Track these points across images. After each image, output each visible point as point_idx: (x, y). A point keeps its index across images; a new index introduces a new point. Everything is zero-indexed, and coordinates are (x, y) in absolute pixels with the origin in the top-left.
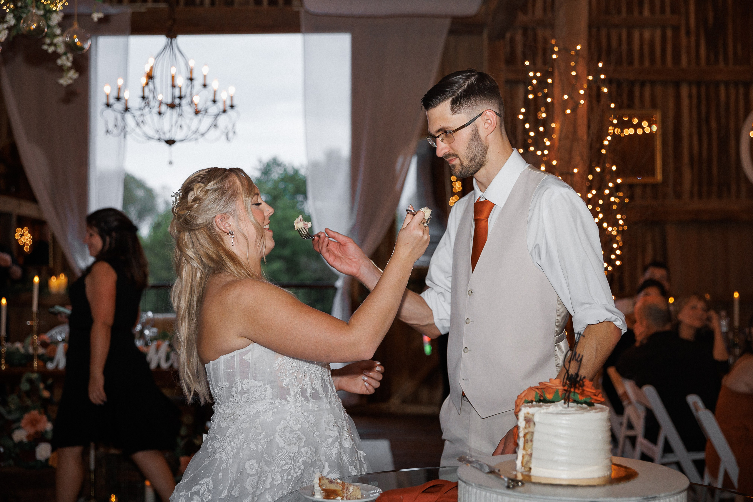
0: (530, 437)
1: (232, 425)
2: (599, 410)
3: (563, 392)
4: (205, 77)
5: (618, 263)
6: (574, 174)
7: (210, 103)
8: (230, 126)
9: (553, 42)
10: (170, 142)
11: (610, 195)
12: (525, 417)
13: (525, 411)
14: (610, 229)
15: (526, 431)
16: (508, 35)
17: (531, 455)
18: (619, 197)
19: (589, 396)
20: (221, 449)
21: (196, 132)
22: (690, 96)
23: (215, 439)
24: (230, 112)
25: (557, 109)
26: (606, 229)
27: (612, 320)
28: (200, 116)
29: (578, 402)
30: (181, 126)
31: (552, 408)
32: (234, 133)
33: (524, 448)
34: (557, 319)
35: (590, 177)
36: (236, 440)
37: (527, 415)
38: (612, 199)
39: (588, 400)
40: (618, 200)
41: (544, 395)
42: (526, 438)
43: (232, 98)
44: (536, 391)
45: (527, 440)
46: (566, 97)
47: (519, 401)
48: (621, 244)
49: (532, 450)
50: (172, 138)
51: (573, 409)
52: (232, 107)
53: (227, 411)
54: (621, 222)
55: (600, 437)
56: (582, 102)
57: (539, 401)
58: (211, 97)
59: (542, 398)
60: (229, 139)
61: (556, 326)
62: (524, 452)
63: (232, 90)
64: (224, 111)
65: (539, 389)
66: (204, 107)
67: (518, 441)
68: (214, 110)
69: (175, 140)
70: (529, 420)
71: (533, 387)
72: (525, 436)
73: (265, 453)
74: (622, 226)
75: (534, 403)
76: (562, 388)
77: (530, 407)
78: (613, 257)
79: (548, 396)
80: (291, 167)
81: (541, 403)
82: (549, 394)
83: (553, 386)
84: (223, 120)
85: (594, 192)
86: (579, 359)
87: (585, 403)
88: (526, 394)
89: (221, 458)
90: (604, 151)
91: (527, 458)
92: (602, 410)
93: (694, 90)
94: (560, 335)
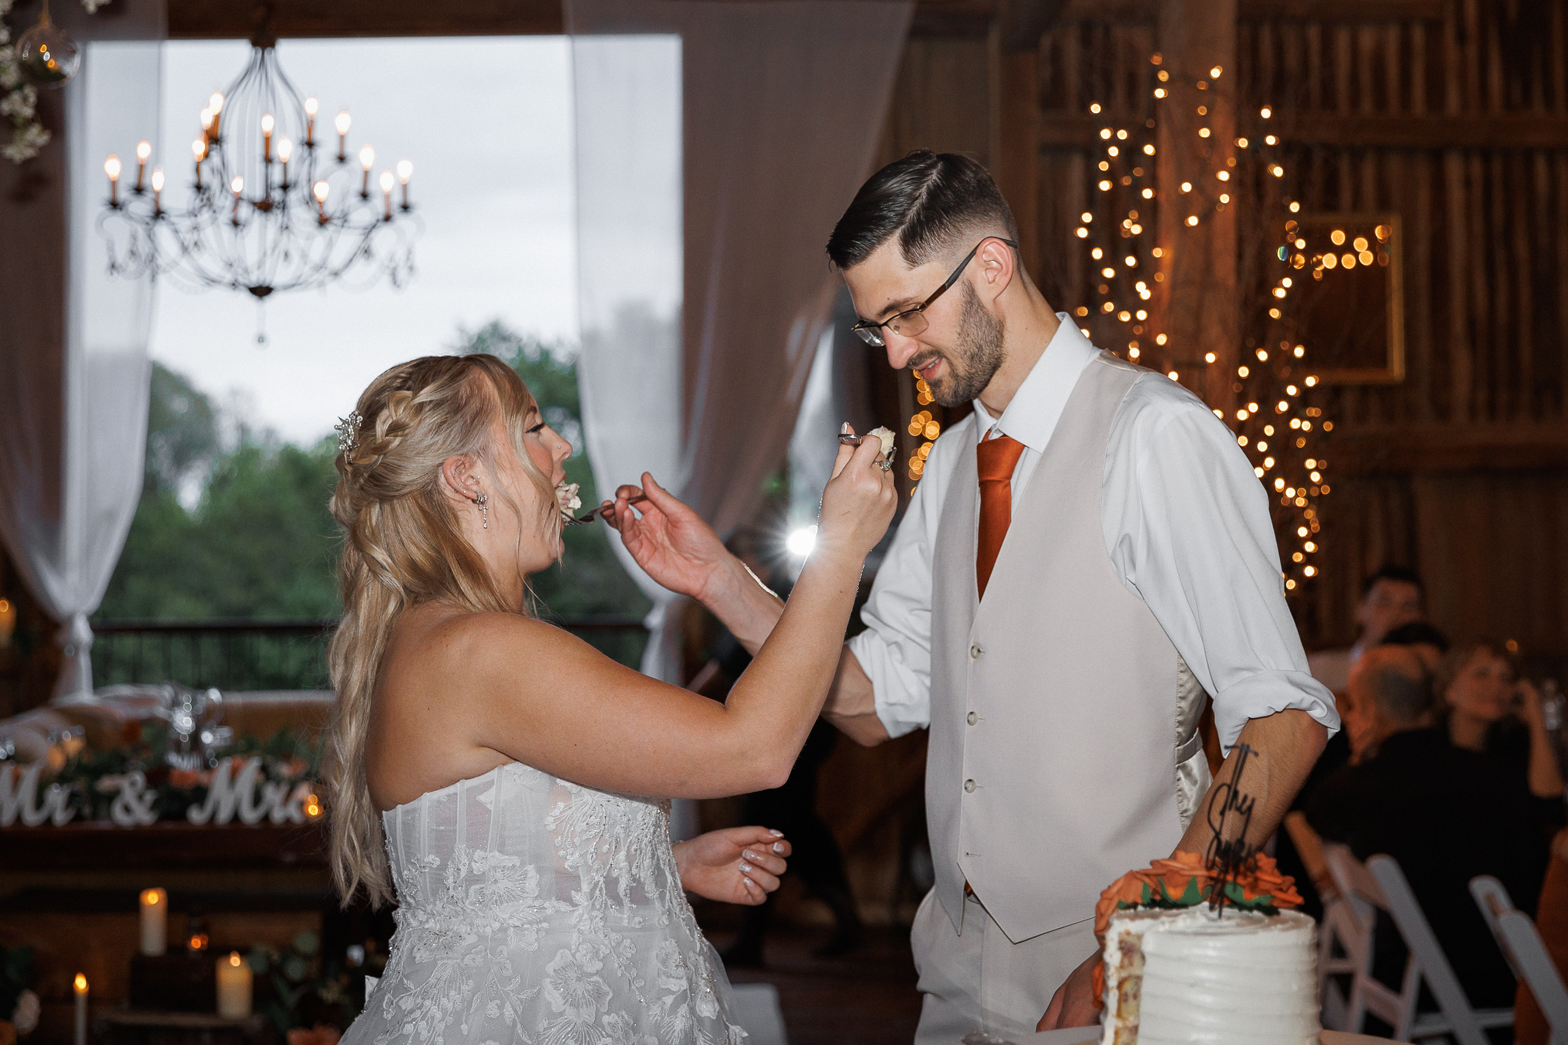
0: (1132, 989)
1: (443, 958)
2: (1290, 923)
3: (1206, 881)
4: (342, 138)
5: (1309, 571)
6: (1205, 365)
7: (354, 200)
8: (401, 255)
9: (1157, 60)
10: (261, 291)
11: (1291, 414)
12: (1121, 942)
13: (1120, 927)
14: (1290, 493)
15: (1124, 974)
16: (1046, 42)
17: (1135, 1030)
18: (1310, 419)
19: (1268, 892)
20: (418, 1014)
21: (320, 267)
22: (1468, 183)
23: (400, 989)
24: (402, 221)
25: (1167, 215)
26: (1282, 494)
27: (1304, 706)
28: (330, 228)
29: (1241, 906)
30: (286, 255)
31: (1184, 921)
32: (411, 268)
33: (1119, 1015)
34: (1179, 707)
35: (1244, 372)
36: (452, 993)
37: (1125, 937)
38: (1295, 424)
39: (1265, 901)
40: (1306, 426)
41: (1163, 889)
42: (1123, 991)
43: (405, 188)
44: (1143, 881)
45: (1126, 995)
46: (1187, 187)
47: (1106, 903)
48: (1316, 526)
49: (1138, 1016)
50: (265, 280)
51: (1232, 922)
52: (405, 208)
53: (431, 924)
54: (1315, 477)
55: (1295, 988)
56: (1225, 199)
57: (1152, 904)
58: (357, 186)
59: (1158, 898)
60: (398, 283)
61: (1178, 722)
62: (1120, 1024)
63: (405, 170)
64: (388, 218)
65: (1152, 877)
66: (341, 208)
67: (1103, 996)
68: (363, 215)
69: (271, 286)
70: (1129, 949)
71: (1137, 872)
72: (1120, 985)
73: (519, 1026)
74: (1318, 486)
75: (1140, 908)
76: (1204, 873)
77: (1133, 918)
78: (1298, 557)
79: (1173, 893)
80: (534, 345)
81: (1157, 910)
82: (1175, 887)
83: (1183, 869)
84: (384, 240)
85: (1253, 407)
86: (1245, 807)
87: (1259, 907)
88: (1121, 888)
89: (417, 1034)
90: (1275, 313)
91: (1125, 1037)
92: (1297, 924)
93: (1477, 168)
94: (1188, 743)
